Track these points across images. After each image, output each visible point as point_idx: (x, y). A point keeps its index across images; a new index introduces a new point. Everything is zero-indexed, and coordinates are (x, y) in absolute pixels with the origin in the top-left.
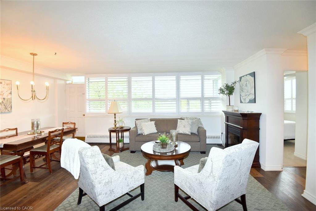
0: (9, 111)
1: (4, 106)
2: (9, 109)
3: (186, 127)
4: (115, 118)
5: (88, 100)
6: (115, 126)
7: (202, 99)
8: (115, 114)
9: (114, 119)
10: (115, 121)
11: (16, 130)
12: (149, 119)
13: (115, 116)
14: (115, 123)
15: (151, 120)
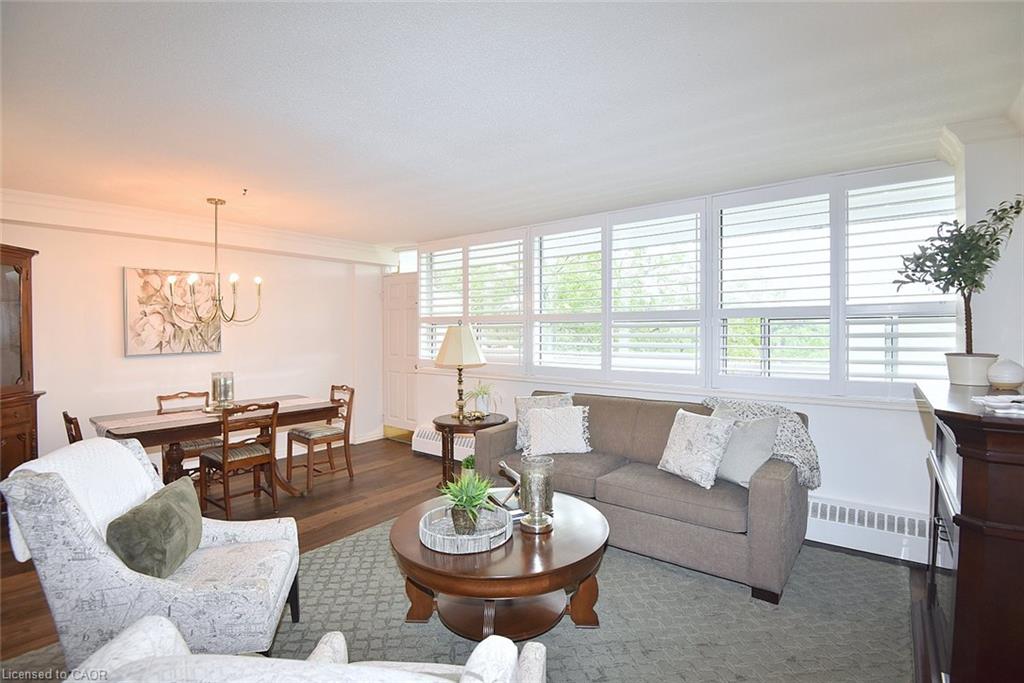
0: (211, 348)
1: (200, 337)
2: (214, 344)
3: (695, 450)
4: (460, 382)
5: (426, 320)
6: (461, 408)
7: (840, 314)
8: (460, 370)
9: (457, 387)
10: (460, 393)
11: (205, 398)
12: (570, 395)
13: (460, 375)
14: (461, 399)
15: (578, 400)
